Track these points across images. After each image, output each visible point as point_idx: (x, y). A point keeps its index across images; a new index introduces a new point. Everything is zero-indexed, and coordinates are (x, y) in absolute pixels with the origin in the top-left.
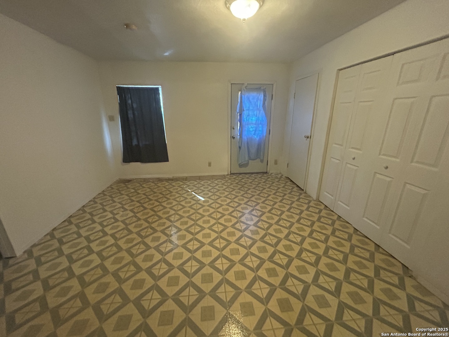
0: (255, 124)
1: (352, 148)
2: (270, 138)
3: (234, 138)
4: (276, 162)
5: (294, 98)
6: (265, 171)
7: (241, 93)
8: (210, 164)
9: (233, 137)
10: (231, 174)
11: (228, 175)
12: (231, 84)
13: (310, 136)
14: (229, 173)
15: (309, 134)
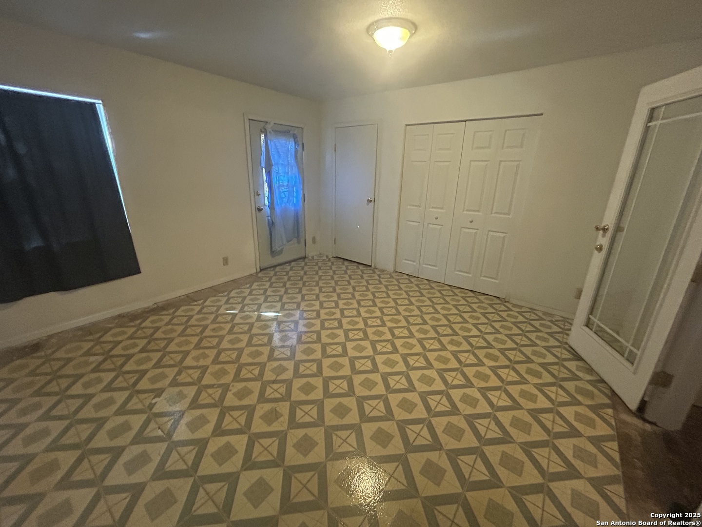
0: (287, 186)
1: (433, 208)
2: (306, 206)
3: (260, 210)
4: (314, 240)
5: (335, 151)
6: (303, 255)
7: (265, 136)
8: (226, 261)
9: (258, 209)
10: (261, 270)
11: (257, 273)
12: (249, 119)
13: (373, 200)
14: (259, 270)
15: (371, 197)
